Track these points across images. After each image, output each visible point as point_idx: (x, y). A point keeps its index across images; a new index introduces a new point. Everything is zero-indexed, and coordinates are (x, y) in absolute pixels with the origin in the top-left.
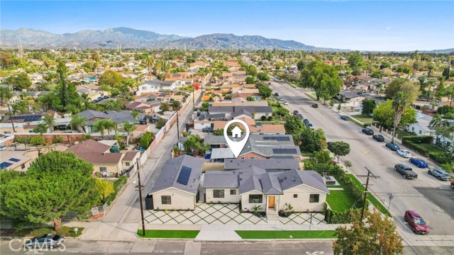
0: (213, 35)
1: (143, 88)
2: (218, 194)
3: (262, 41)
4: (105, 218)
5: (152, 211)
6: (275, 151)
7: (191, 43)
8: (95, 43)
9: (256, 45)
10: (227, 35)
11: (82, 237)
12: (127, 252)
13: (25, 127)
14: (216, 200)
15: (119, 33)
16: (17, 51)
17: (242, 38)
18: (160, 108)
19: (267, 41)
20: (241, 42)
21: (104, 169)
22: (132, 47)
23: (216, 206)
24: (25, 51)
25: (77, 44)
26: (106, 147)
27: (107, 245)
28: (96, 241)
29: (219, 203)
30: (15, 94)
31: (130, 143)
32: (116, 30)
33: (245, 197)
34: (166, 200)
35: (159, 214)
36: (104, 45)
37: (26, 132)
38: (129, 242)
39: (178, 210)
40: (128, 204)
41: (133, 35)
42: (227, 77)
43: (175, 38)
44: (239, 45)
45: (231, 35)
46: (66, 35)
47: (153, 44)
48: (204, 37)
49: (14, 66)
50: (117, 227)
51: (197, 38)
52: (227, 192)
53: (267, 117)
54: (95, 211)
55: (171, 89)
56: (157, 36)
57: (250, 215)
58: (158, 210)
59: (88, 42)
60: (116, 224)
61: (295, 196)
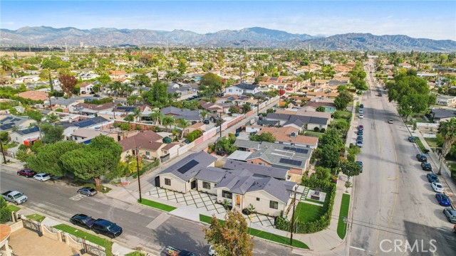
0: (347, 35)
1: (230, 90)
2: (206, 185)
3: (406, 41)
4: (127, 186)
5: (158, 188)
6: (283, 160)
7: (322, 42)
8: (231, 42)
9: (397, 46)
10: (364, 34)
11: (107, 194)
12: (124, 209)
13: (122, 116)
14: (204, 190)
15: (253, 32)
16: (164, 49)
17: (381, 38)
18: (229, 111)
19: (413, 41)
20: (379, 42)
21: (148, 153)
22: (264, 46)
23: (203, 195)
24: (170, 50)
25: (215, 43)
26: (160, 137)
27: (117, 202)
28: (112, 198)
29: (206, 193)
30: (136, 89)
31: (184, 137)
32: (251, 29)
33: (219, 191)
34: (168, 182)
35: (160, 191)
36: (238, 44)
37: (122, 120)
38: (129, 204)
39: (174, 191)
40: (148, 181)
41: (265, 35)
42: (319, 84)
43: (306, 38)
44: (375, 46)
45: (368, 34)
46: (207, 34)
47: (283, 44)
48: (338, 37)
49: (154, 64)
50: (130, 194)
51: (330, 37)
52: (212, 185)
53: (320, 129)
54: (123, 180)
55: (254, 93)
56: (288, 35)
57: (221, 206)
58: (162, 188)
59: (225, 41)
60: (130, 191)
61: (258, 199)
